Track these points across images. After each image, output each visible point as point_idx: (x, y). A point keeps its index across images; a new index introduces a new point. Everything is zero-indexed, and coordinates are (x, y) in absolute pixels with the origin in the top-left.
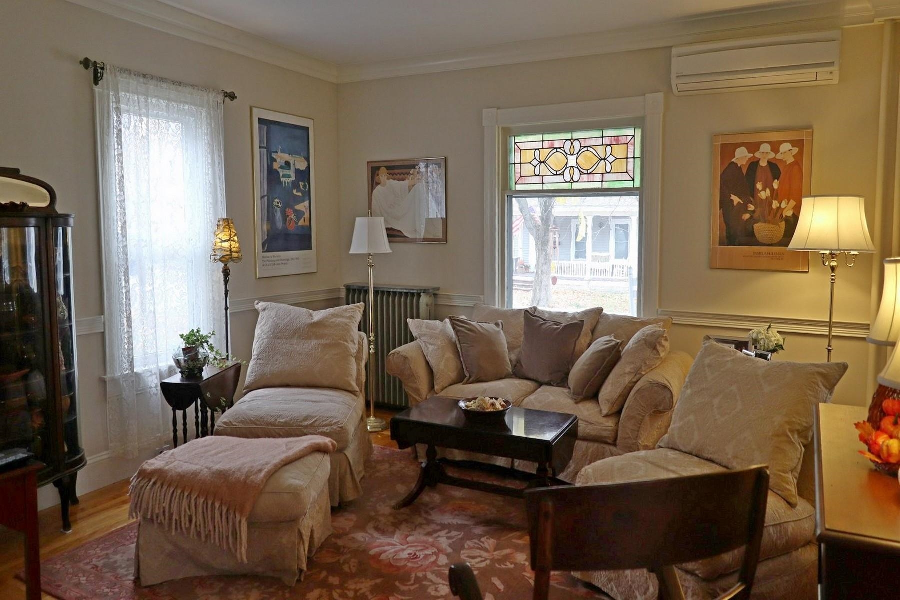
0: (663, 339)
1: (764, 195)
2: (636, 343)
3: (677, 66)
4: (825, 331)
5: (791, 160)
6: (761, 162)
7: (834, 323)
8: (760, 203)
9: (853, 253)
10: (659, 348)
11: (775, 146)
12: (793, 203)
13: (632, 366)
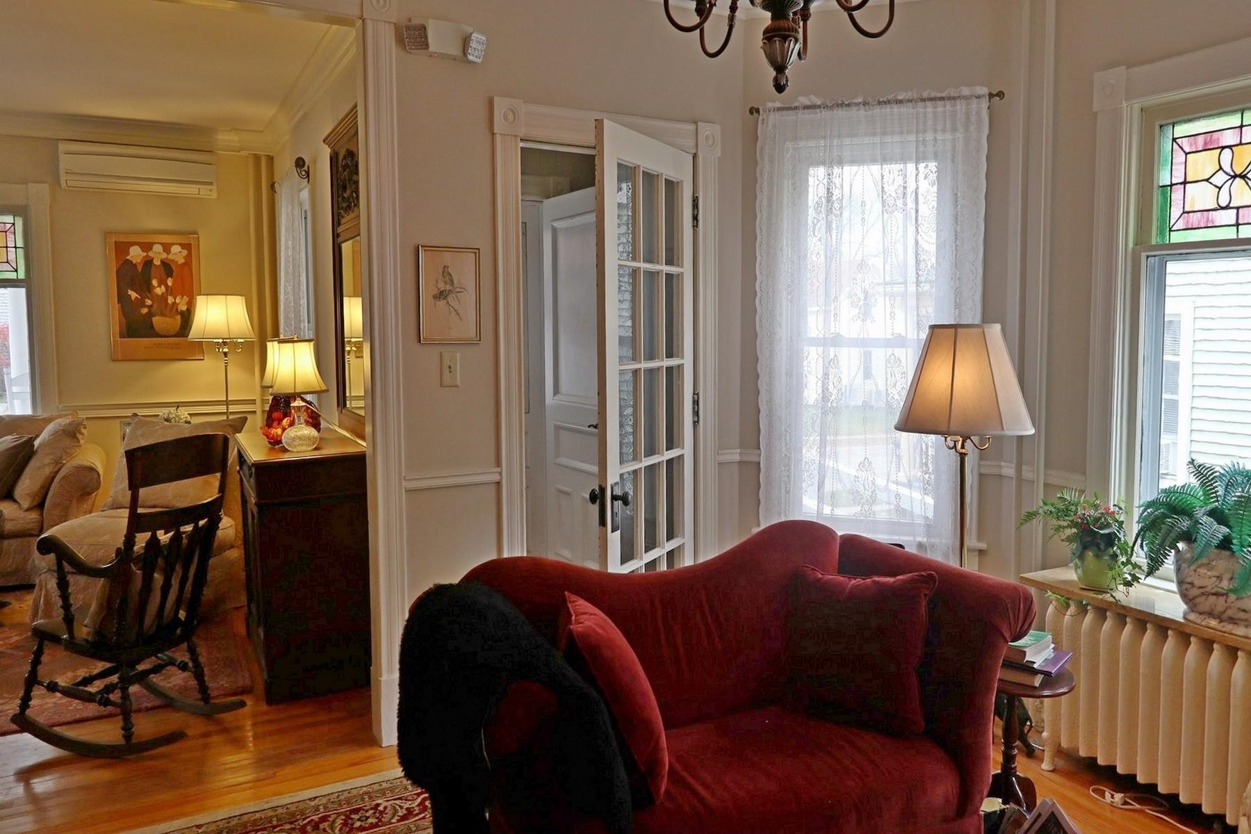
0: (82, 427)
1: (159, 291)
2: (53, 435)
3: (65, 162)
4: (223, 409)
5: (181, 261)
6: (154, 261)
7: (230, 401)
8: (154, 298)
9: (239, 340)
10: (80, 437)
11: (167, 248)
12: (186, 299)
13: (52, 457)
